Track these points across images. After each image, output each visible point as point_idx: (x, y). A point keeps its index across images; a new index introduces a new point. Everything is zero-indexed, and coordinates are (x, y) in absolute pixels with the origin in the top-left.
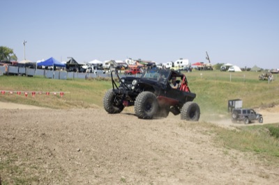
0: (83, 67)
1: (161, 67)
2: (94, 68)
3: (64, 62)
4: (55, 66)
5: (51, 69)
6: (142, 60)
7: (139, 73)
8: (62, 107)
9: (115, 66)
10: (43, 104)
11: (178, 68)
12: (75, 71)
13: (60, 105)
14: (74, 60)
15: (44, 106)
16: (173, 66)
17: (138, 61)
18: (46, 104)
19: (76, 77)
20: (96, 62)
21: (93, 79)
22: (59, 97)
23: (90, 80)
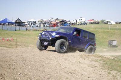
0: (25, 23)
1: (70, 23)
2: (31, 24)
3: (14, 21)
4: (9, 23)
5: (7, 25)
6: (59, 19)
7: (57, 26)
8: (13, 46)
9: (43, 23)
10: (1, 45)
11: (79, 23)
12: (20, 25)
13: (11, 46)
14: (19, 20)
15: (2, 46)
16: (76, 22)
17: (56, 20)
19: (21, 29)
20: (32, 20)
21: (30, 30)
22: (11, 41)
23: (29, 31)
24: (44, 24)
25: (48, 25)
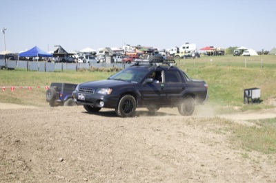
1: (164, 54)
2: (87, 57)
3: (51, 52)
4: (40, 56)
5: (37, 60)
6: (142, 46)
9: (110, 54)
10: (26, 102)
11: (184, 54)
12: (64, 61)
14: (62, 49)
15: (27, 104)
16: (178, 52)
17: (137, 48)
18: (30, 101)
19: (65, 68)
20: (89, 50)
21: (85, 70)
23: (81, 71)
24: (112, 57)
25: (120, 60)
